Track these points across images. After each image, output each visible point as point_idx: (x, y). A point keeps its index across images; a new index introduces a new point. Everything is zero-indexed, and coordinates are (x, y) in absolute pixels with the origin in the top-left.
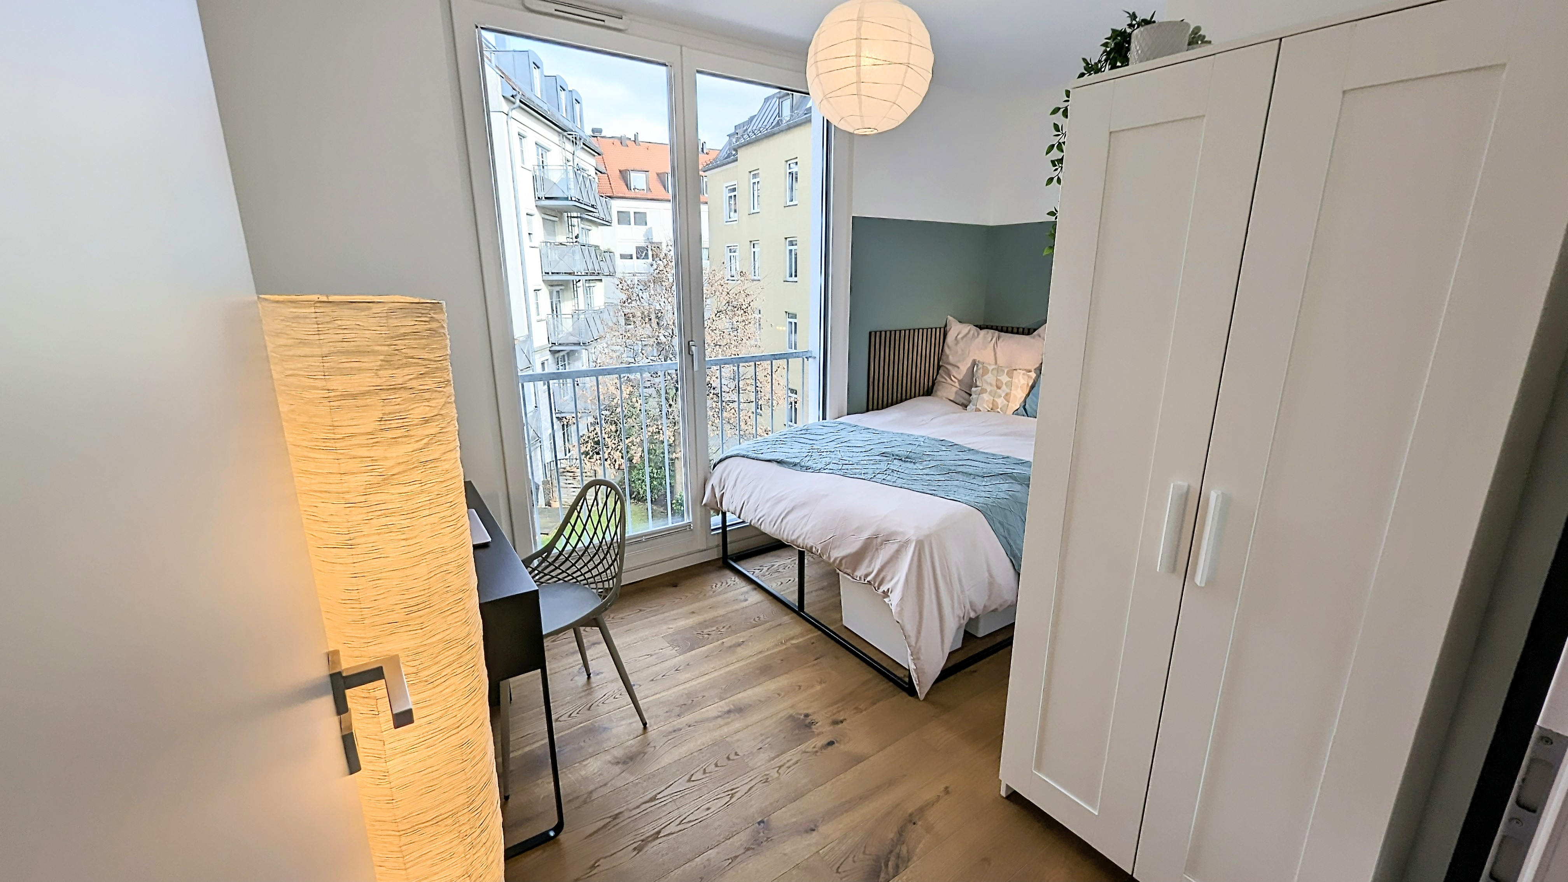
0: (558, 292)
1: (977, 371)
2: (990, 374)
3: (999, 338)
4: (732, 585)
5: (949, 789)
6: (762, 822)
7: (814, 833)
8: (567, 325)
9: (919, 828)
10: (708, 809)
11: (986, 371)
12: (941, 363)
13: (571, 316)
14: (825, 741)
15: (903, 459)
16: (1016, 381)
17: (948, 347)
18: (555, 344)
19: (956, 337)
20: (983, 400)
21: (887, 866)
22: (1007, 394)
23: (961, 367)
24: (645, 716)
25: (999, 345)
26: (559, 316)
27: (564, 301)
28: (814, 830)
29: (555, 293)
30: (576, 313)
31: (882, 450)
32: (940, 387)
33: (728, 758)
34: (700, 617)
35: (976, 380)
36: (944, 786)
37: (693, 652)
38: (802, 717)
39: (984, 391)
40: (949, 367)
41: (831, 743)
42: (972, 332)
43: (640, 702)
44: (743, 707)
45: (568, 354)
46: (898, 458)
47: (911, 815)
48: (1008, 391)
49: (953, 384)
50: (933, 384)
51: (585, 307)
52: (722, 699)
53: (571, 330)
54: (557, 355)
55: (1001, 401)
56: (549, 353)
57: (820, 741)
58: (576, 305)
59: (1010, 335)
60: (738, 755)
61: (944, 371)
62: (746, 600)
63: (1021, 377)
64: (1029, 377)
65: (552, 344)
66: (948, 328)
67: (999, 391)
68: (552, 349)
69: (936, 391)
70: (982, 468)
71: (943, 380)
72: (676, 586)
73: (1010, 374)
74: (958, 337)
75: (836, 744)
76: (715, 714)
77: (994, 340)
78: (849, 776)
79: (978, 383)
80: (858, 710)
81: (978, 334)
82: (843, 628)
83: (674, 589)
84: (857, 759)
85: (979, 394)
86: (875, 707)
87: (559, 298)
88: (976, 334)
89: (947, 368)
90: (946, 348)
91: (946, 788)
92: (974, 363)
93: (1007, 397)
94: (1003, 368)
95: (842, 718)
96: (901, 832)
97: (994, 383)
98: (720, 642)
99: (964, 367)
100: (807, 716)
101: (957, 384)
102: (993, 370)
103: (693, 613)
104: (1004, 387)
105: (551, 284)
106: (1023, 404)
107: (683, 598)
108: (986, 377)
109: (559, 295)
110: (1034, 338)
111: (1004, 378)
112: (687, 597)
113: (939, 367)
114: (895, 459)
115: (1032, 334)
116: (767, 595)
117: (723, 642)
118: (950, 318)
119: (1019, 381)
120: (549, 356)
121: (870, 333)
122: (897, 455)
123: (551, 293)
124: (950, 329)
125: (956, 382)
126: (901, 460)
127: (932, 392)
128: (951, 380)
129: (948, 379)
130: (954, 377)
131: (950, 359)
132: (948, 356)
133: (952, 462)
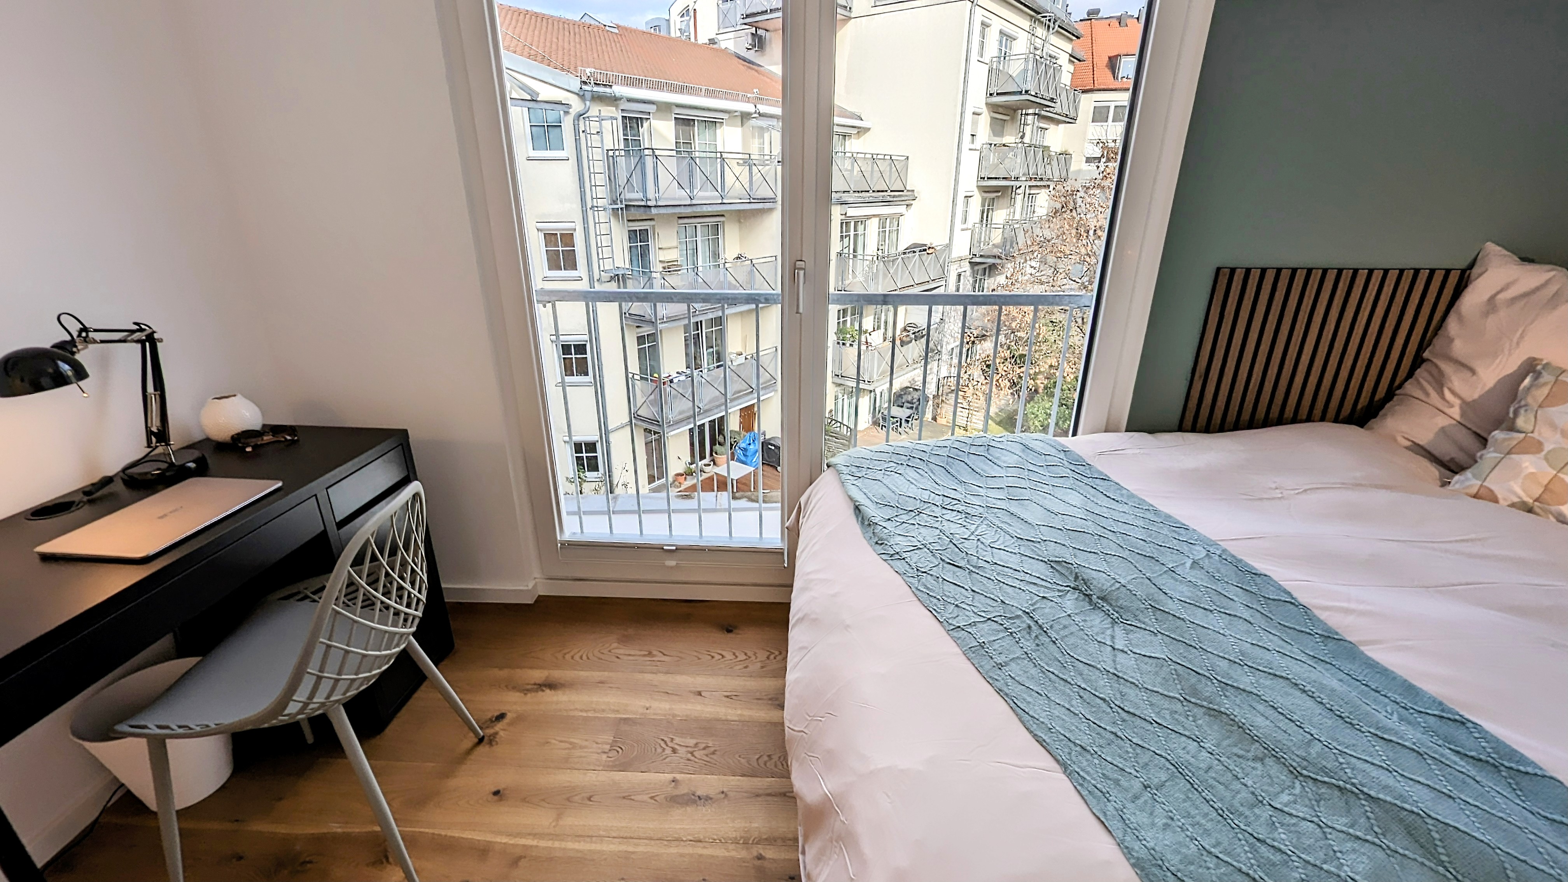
0: (992, 199)
1: (1529, 388)
11: (1557, 395)
12: (1424, 354)
13: (1002, 227)
15: (1095, 597)
17: (1461, 318)
18: (976, 255)
19: (1492, 298)
23: (1480, 370)
26: (988, 225)
27: (997, 209)
29: (988, 200)
30: (1008, 224)
32: (1402, 411)
35: (1517, 411)
39: (1534, 447)
40: (1445, 366)
45: (990, 267)
46: (1083, 588)
49: (1443, 407)
50: (1390, 395)
51: (1021, 217)
53: (998, 241)
54: (976, 268)
56: (968, 264)
58: (1011, 214)
61: (1427, 372)
65: (974, 255)
66: (1475, 271)
68: (973, 261)
69: (1388, 416)
71: (1418, 393)
74: (1501, 296)
79: (1520, 422)
85: (1509, 453)
87: (992, 206)
89: (1438, 368)
90: (1452, 319)
92: (1531, 367)
99: (1494, 374)
101: (1456, 412)
105: (985, 190)
108: (1550, 410)
109: (993, 202)
113: (1418, 360)
118: (1490, 247)
120: (966, 266)
121: (1218, 270)
123: (984, 200)
124: (1480, 275)
125: (1452, 406)
126: (1089, 596)
127: (1375, 415)
128: (1443, 397)
129: (1433, 394)
130: (1453, 392)
131: (1459, 348)
132: (1451, 340)
133: (1224, 664)
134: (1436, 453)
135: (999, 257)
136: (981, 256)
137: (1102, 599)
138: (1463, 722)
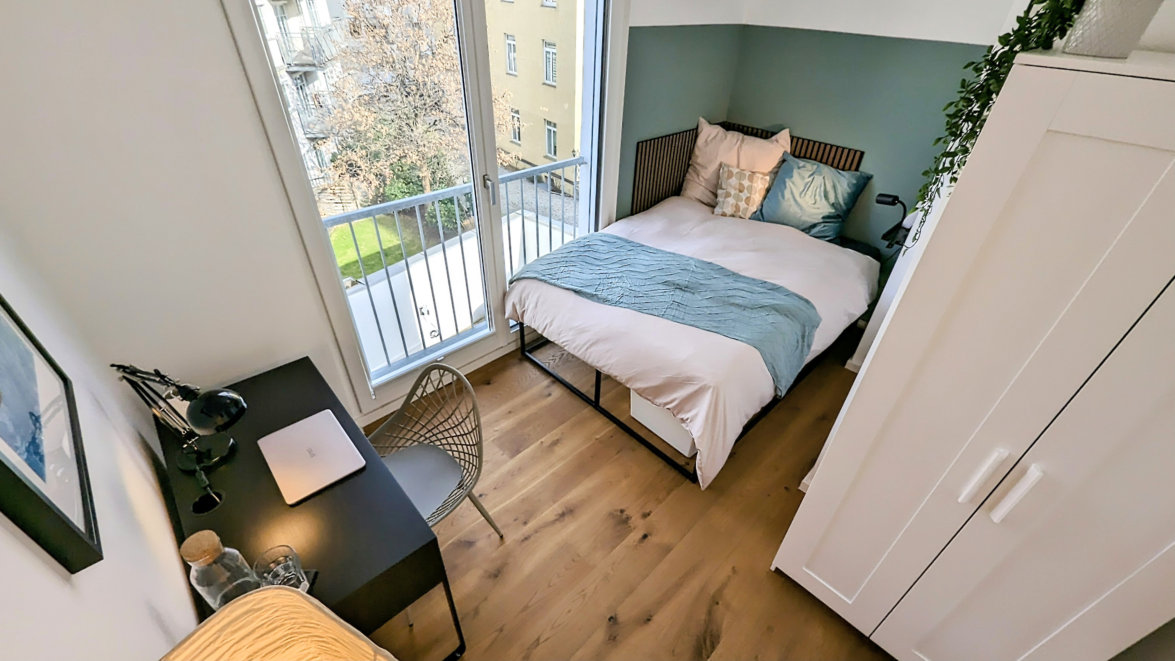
0: (282, 7)
1: (723, 173)
2: (734, 178)
3: (743, 140)
4: (534, 379)
5: (736, 569)
6: (612, 618)
7: (651, 623)
8: (299, 45)
9: (720, 607)
10: (569, 611)
11: (730, 175)
12: (690, 163)
13: (300, 35)
14: (640, 535)
15: (683, 288)
16: (755, 185)
17: (698, 148)
18: (290, 64)
19: (706, 140)
20: (728, 205)
21: (705, 643)
22: (747, 198)
23: (708, 168)
24: (498, 526)
25: (743, 148)
26: (288, 35)
27: (289, 17)
28: (649, 620)
29: (278, 8)
30: (304, 31)
31: (663, 278)
32: (689, 186)
33: (573, 560)
34: (517, 417)
35: (721, 183)
36: (731, 566)
37: (520, 455)
38: (619, 513)
39: (728, 195)
40: (697, 166)
41: (645, 536)
42: (720, 135)
43: (490, 514)
44: (572, 508)
45: (305, 74)
46: (678, 287)
47: (713, 597)
48: (749, 195)
49: (700, 183)
50: (683, 180)
51: (312, 24)
52: (555, 502)
53: (302, 48)
54: (294, 76)
55: (742, 205)
56: (286, 74)
57: (636, 535)
58: (303, 21)
59: (753, 138)
60: (580, 556)
61: (692, 169)
62: (550, 395)
63: (759, 182)
64: (766, 180)
65: (288, 64)
66: (699, 130)
67: (740, 194)
68: (288, 70)
69: (685, 190)
70: (749, 298)
71: (691, 179)
72: (489, 384)
73: (751, 179)
74: (708, 140)
75: (649, 537)
76: (553, 517)
77: (739, 142)
78: (664, 566)
79: (724, 187)
80: (659, 501)
81: (726, 137)
82: (631, 419)
83: (487, 387)
84: (667, 549)
85: (724, 198)
86: (670, 497)
87: (284, 14)
88: (724, 137)
89: (695, 167)
90: (696, 149)
91: (733, 568)
92: (721, 165)
93: (748, 199)
94: (745, 172)
95: (648, 511)
96: (710, 613)
97: (738, 187)
98: (539, 442)
99: (712, 168)
100: (622, 511)
101: (704, 184)
102: (737, 173)
103: (510, 412)
104: (746, 191)
106: (760, 208)
107: (498, 396)
108: (730, 181)
109: (283, 10)
110: (772, 142)
111: (746, 183)
112: (500, 394)
113: (689, 165)
114: (676, 288)
115: (769, 138)
116: (565, 388)
117: (542, 442)
118: (702, 120)
119: (758, 185)
120: (287, 77)
121: (638, 143)
122: (678, 285)
123: (275, 8)
124: (701, 131)
125: (702, 182)
126: (681, 289)
127: (681, 190)
128: (699, 178)
129: (697, 179)
130: (702, 177)
131: (699, 160)
132: (697, 157)
133: (724, 292)
134: (702, 200)
135: (314, 65)
136: (296, 65)
137: (686, 288)
138: (765, 282)
